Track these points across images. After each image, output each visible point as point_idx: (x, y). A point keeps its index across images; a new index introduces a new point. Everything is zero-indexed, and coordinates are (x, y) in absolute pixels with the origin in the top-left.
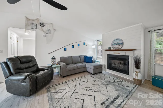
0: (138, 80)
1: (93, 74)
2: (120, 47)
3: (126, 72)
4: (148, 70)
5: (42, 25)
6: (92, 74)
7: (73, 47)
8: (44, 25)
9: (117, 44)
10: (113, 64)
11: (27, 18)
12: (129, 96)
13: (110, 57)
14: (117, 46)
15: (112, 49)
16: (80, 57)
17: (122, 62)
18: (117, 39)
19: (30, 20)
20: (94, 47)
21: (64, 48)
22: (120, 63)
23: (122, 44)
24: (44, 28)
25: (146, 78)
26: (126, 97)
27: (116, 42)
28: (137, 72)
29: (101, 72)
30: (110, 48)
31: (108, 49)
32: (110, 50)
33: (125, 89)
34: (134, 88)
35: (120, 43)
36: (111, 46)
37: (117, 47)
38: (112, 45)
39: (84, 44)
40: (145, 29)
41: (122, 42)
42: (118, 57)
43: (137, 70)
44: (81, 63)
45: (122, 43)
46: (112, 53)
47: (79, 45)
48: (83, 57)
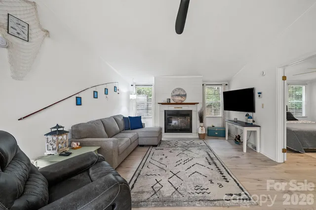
0: (203, 134)
2: (182, 99)
3: (189, 130)
9: (178, 95)
13: (168, 115)
14: (180, 98)
15: (172, 102)
18: (179, 89)
23: (185, 95)
27: (178, 93)
28: (202, 127)
30: (169, 99)
31: (166, 102)
32: (169, 103)
36: (170, 97)
37: (178, 99)
38: (172, 96)
39: (115, 89)
41: (185, 94)
42: (181, 113)
43: (202, 124)
44: (120, 132)
46: (172, 108)
47: (106, 90)
48: (120, 119)
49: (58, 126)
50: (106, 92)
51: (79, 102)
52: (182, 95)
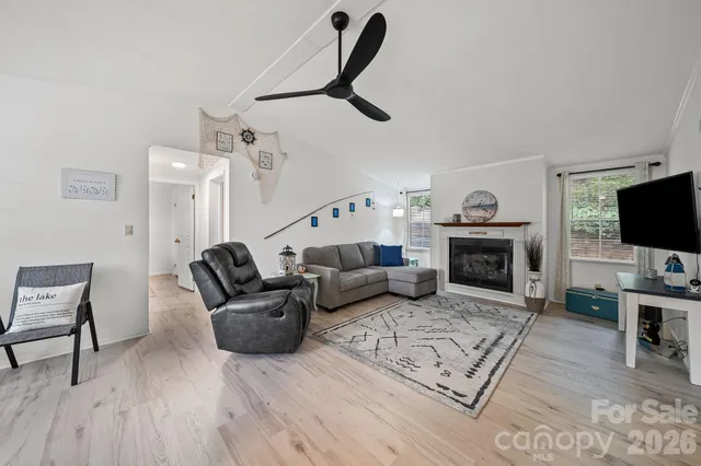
0: (536, 299)
1: (415, 299)
2: (488, 215)
3: (506, 285)
4: (557, 275)
5: (248, 137)
6: (410, 298)
7: (336, 213)
8: (254, 139)
9: (479, 206)
10: (467, 266)
11: (204, 114)
12: (525, 332)
13: (457, 247)
14: (481, 213)
15: (464, 220)
16: (360, 246)
17: (493, 259)
18: (480, 192)
19: (213, 119)
20: (399, 213)
21: (309, 218)
22: (487, 263)
23: (495, 206)
24: (254, 149)
25: (552, 298)
26: (520, 334)
27: (477, 202)
28: (534, 281)
29: (434, 293)
30: (458, 216)
31: (451, 221)
32: (457, 223)
33: (511, 321)
34: (529, 319)
35: (488, 203)
36: (460, 212)
37: (478, 214)
38: (465, 209)
39: (368, 203)
40: (550, 168)
41: (493, 202)
42: (484, 245)
43: (534, 275)
44: (365, 267)
45: (492, 205)
46: (463, 233)
47: (352, 206)
48: (369, 248)
49: (288, 248)
50: (352, 207)
51: (315, 222)
52: (489, 206)
